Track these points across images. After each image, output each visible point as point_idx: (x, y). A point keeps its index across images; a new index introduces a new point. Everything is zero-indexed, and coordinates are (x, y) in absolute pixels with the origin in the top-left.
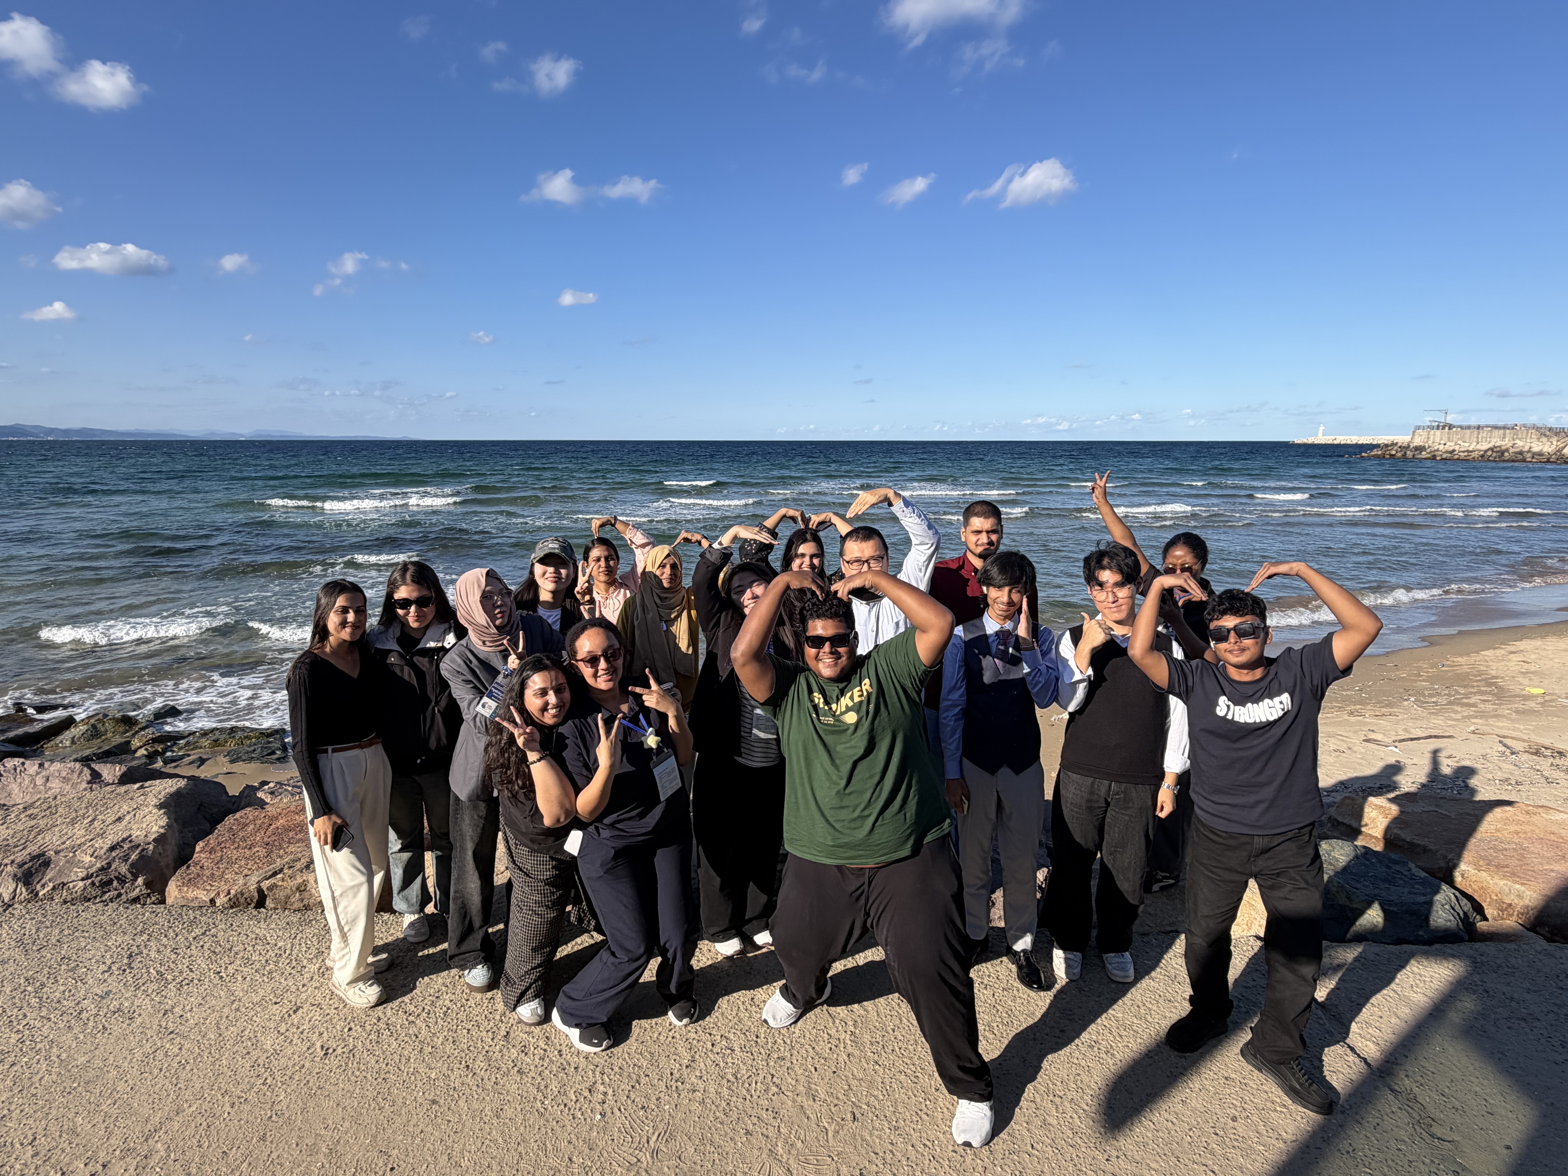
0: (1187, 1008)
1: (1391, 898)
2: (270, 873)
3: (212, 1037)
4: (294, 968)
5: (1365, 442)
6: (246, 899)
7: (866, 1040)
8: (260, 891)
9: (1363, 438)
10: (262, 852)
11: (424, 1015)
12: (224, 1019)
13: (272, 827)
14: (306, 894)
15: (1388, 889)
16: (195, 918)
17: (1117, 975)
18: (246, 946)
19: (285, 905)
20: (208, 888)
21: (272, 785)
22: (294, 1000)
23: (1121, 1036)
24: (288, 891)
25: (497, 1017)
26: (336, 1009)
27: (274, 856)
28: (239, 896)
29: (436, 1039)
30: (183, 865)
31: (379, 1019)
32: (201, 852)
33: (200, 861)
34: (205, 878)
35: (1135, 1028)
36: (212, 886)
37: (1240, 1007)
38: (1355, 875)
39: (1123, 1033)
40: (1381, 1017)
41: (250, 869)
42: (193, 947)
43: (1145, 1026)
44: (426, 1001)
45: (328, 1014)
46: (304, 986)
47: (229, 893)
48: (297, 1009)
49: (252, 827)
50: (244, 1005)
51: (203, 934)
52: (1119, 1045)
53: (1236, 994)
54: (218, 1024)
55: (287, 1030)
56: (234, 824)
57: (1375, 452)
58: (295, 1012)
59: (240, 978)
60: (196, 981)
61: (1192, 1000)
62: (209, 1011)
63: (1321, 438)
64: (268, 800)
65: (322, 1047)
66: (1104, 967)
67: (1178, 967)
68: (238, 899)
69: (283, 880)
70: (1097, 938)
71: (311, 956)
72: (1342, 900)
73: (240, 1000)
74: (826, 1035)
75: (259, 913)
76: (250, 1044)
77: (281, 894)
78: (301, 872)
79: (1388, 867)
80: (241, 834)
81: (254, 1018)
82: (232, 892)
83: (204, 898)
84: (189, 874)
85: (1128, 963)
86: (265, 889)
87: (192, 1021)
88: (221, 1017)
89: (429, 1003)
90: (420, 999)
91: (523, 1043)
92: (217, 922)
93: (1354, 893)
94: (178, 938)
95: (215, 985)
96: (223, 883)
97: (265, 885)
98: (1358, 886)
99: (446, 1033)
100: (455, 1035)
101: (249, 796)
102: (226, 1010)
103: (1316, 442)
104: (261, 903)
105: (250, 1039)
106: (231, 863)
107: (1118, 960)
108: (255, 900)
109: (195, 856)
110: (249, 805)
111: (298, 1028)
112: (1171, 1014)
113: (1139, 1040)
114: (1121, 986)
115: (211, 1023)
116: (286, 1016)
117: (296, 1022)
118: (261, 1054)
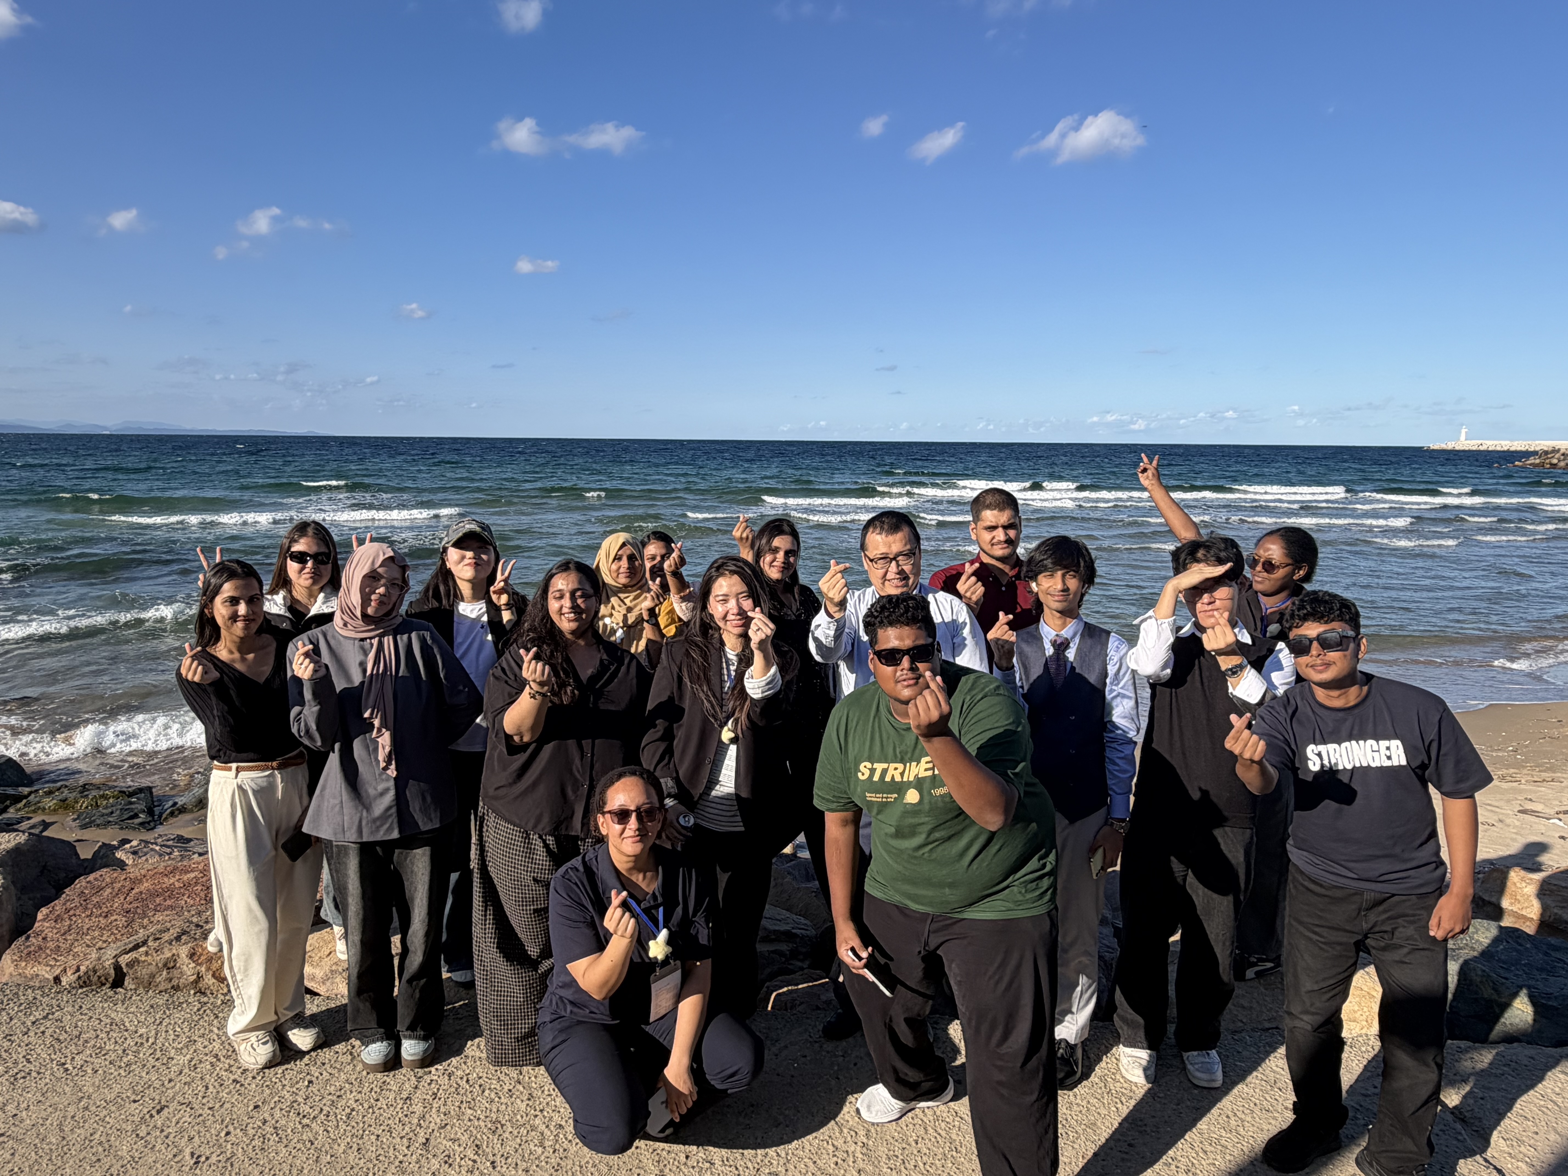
0: (1290, 1117)
1: (1549, 990)
2: (131, 946)
3: (54, 1140)
4: (158, 1059)
5: (1519, 449)
6: (99, 977)
7: (880, 1154)
8: (117, 968)
9: (1516, 443)
10: (122, 921)
11: (322, 1117)
12: (69, 1120)
13: (134, 892)
14: (176, 973)
15: (1546, 980)
16: (35, 998)
17: (1200, 1077)
18: (99, 1032)
19: (149, 984)
20: (52, 963)
21: (134, 843)
22: (157, 1097)
23: (1205, 1152)
24: (153, 968)
25: (415, 1121)
26: (210, 1109)
27: (136, 926)
28: (91, 973)
29: (336, 1147)
30: (21, 935)
31: (265, 1122)
32: (44, 920)
33: (42, 931)
34: (48, 951)
35: (1223, 1142)
36: (57, 961)
37: (1357, 1118)
38: (1504, 963)
39: (1209, 1148)
40: (1537, 1133)
41: (105, 942)
42: (31, 1034)
43: (1236, 1140)
44: (324, 1101)
45: (200, 1115)
46: (170, 1081)
47: (78, 970)
48: (162, 1109)
49: (109, 890)
50: (95, 1103)
51: (45, 1018)
52: (1203, 1162)
53: (1352, 1104)
54: (60, 1125)
55: (149, 1134)
56: (86, 888)
57: (1532, 460)
58: (159, 1112)
59: (89, 1071)
60: (34, 1074)
61: (1296, 1108)
62: (50, 1110)
63: (1464, 442)
64: (129, 862)
65: (192, 1154)
66: (1184, 1068)
67: (1278, 1070)
68: (89, 978)
69: (147, 954)
70: (1175, 1033)
71: (179, 1046)
72: (1487, 992)
73: (89, 1097)
74: (830, 1147)
75: (116, 993)
76: (100, 1149)
77: (143, 972)
78: (170, 944)
79: (1546, 954)
80: (95, 899)
81: (107, 1119)
82: (83, 968)
83: (47, 976)
84: (29, 946)
85: (1213, 1063)
86: (123, 966)
87: (28, 1122)
88: (65, 1117)
89: (329, 1103)
90: (317, 1099)
91: (447, 1153)
92: (62, 1004)
93: (1503, 984)
94: (13, 1022)
95: (59, 1079)
96: (71, 957)
97: (124, 960)
98: (1507, 975)
99: (349, 1139)
100: (360, 1142)
101: (105, 856)
102: (71, 1110)
103: (1457, 448)
104: (118, 982)
105: (101, 1143)
106: (81, 933)
107: (1201, 1059)
108: (111, 980)
109: (37, 925)
110: (106, 866)
111: (162, 1131)
112: (1270, 1127)
113: (1228, 1157)
114: (1205, 1092)
115: (52, 1125)
116: (147, 1116)
117: (159, 1123)
118: (114, 1161)
